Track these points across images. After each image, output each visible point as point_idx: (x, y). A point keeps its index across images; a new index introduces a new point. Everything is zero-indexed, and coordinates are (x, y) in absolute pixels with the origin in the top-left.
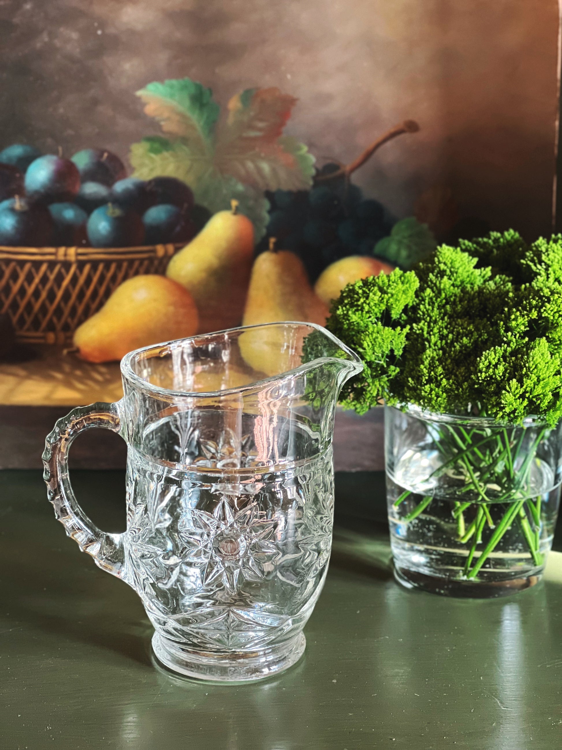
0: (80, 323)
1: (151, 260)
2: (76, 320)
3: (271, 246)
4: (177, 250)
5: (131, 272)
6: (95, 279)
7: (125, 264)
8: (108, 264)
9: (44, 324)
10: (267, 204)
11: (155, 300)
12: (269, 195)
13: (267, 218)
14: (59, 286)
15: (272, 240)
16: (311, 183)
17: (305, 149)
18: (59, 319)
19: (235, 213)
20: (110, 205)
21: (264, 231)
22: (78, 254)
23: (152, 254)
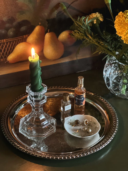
0: (8, 55)
2: (7, 55)
4: (28, 36)
5: (19, 43)
6: (11, 46)
7: (17, 41)
8: (13, 42)
11: (24, 48)
12: (47, 20)
13: (47, 25)
14: (3, 48)
15: (49, 30)
16: (56, 16)
18: (3, 56)
19: (40, 26)
20: (12, 28)
21: (47, 28)
23: (23, 38)
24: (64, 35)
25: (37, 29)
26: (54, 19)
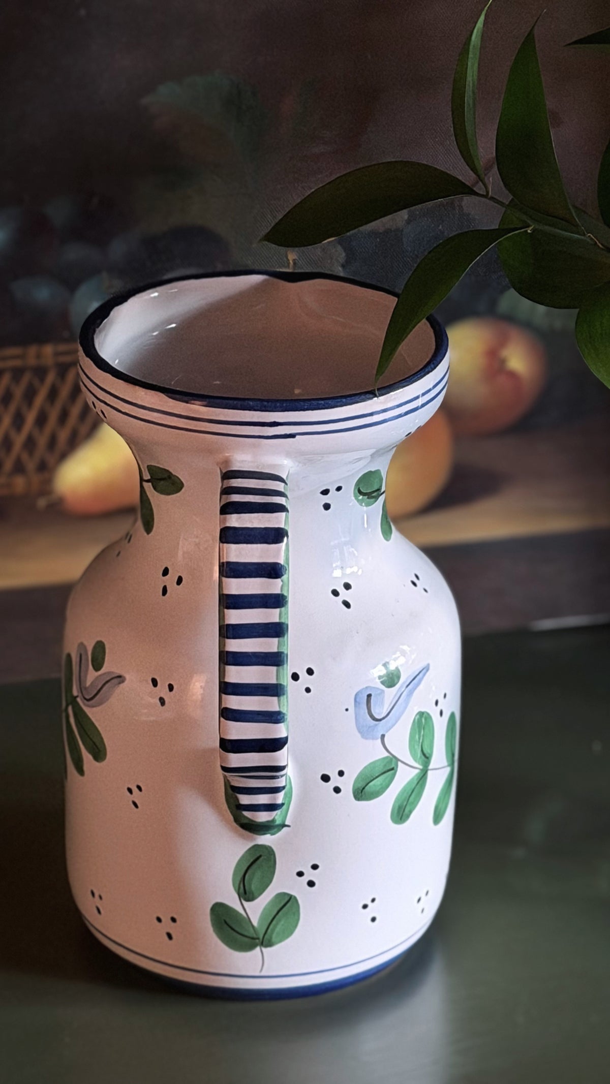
0: (64, 456)
2: (57, 454)
9: (8, 465)
10: (340, 254)
14: (30, 405)
16: (406, 215)
18: (31, 455)
20: (104, 274)
22: (57, 354)
26: (389, 237)
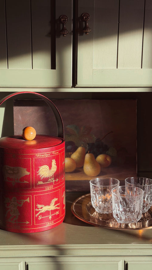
1: (68, 155)
3: (88, 152)
4: (73, 153)
10: (88, 145)
11: (69, 162)
12: (88, 144)
13: (88, 148)
15: (89, 152)
16: (95, 142)
17: (94, 136)
19: (82, 147)
21: (87, 150)
24: (100, 158)
25: (80, 149)
26: (93, 144)
